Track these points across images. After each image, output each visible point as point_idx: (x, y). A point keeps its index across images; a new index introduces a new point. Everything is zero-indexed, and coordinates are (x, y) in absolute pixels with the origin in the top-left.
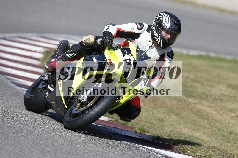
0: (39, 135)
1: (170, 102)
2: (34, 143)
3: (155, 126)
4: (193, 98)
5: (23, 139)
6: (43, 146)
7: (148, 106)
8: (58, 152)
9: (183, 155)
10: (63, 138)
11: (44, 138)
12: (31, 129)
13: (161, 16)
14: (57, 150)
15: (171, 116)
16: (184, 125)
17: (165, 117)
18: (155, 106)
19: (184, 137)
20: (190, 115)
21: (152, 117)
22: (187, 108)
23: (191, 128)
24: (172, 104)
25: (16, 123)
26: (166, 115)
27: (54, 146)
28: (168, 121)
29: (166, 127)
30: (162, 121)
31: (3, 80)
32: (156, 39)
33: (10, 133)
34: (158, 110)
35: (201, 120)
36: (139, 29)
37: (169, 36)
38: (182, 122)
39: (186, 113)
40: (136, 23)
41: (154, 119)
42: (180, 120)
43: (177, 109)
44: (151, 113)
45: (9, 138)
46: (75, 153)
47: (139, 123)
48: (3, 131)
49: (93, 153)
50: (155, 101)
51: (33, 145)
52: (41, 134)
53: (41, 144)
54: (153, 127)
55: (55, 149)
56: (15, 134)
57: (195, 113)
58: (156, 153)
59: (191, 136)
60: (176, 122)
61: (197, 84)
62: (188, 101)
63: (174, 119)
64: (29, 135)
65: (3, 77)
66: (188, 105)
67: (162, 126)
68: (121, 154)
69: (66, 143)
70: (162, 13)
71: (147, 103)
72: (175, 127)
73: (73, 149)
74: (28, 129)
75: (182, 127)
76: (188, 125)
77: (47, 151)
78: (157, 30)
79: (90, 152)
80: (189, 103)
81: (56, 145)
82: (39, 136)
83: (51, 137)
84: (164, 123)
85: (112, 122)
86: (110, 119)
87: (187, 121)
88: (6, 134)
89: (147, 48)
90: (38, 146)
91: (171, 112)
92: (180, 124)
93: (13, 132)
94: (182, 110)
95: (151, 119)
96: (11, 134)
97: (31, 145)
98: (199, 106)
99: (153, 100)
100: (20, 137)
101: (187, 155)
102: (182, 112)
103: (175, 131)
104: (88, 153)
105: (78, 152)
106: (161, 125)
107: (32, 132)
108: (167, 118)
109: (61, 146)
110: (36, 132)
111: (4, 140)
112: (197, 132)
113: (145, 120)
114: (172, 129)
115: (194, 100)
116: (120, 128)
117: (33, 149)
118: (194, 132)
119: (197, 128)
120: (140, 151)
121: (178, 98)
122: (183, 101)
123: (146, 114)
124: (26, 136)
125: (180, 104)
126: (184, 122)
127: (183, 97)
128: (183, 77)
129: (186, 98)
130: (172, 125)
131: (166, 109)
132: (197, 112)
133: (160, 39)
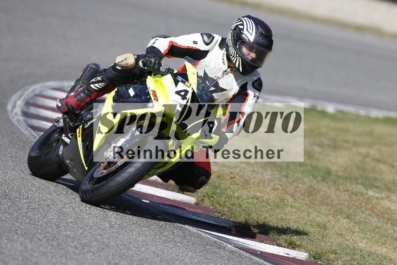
0: (118, 250)
1: (338, 196)
3: (313, 237)
4: (377, 190)
5: (91, 257)
7: (301, 203)
10: (158, 256)
11: (127, 256)
12: (106, 240)
13: (242, 23)
15: (339, 220)
16: (361, 235)
17: (329, 221)
18: (313, 204)
19: (361, 255)
20: (371, 218)
21: (308, 221)
22: (365, 206)
23: (373, 239)
24: (341, 199)
25: (81, 231)
26: (331, 217)
28: (334, 227)
29: (330, 238)
30: (325, 227)
32: (232, 59)
33: (69, 247)
35: (389, 226)
36: (207, 44)
37: (253, 55)
38: (357, 229)
39: (363, 215)
40: (202, 34)
41: (310, 225)
42: (353, 226)
43: (349, 207)
44: (306, 214)
45: (68, 256)
48: (58, 244)
50: (312, 195)
52: (121, 250)
56: (77, 249)
57: (379, 214)
59: (372, 254)
60: (347, 229)
61: (382, 167)
62: (367, 194)
63: (345, 225)
64: (101, 251)
66: (368, 200)
67: (323, 237)
70: (243, 17)
71: (299, 198)
72: (345, 239)
74: (99, 240)
75: (357, 239)
76: (366, 234)
78: (235, 44)
82: (118, 252)
83: (138, 255)
84: (327, 232)
87: (366, 228)
88: (64, 249)
89: (220, 74)
91: (338, 213)
92: (354, 233)
93: (75, 246)
94: (358, 210)
95: (306, 224)
96: (72, 249)
98: (386, 203)
99: (309, 192)
100: (87, 255)
102: (358, 213)
103: (345, 245)
106: (321, 234)
107: (107, 246)
108: (333, 222)
110: (113, 246)
111: (59, 259)
112: (383, 246)
114: (340, 242)
115: (378, 193)
118: (377, 246)
119: (383, 240)
121: (350, 189)
122: (359, 194)
123: (297, 216)
124: (97, 252)
125: (354, 199)
126: (360, 230)
127: (360, 188)
128: (359, 154)
129: (363, 190)
130: (341, 234)
131: (331, 207)
132: (382, 213)
133: (238, 60)
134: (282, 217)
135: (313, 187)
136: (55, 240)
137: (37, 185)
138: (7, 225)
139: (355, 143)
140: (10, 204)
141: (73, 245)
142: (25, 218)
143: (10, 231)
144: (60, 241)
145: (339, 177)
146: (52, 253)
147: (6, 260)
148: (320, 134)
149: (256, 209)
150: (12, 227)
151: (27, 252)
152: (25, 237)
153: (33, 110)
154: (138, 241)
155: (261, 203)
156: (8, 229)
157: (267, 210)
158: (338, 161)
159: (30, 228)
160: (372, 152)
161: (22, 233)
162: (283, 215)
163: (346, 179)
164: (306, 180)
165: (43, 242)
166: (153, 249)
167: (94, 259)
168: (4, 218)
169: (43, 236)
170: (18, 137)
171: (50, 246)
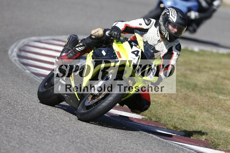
0: (75, 133)
1: (201, 99)
2: (70, 141)
3: (187, 123)
4: (224, 95)
6: (78, 144)
7: (180, 104)
8: (93, 150)
9: (214, 150)
10: (98, 136)
11: (80, 137)
12: (67, 128)
13: (168, 11)
14: (92, 148)
15: (202, 113)
16: (215, 121)
17: (197, 114)
18: (187, 104)
19: (216, 133)
20: (221, 111)
21: (184, 114)
22: (218, 105)
23: (223, 123)
24: (203, 101)
25: (53, 123)
26: (198, 112)
27: (89, 144)
28: (200, 117)
29: (198, 123)
30: (194, 117)
31: (39, 81)
32: (163, 33)
33: (46, 132)
34: (190, 108)
36: (147, 25)
37: (176, 30)
38: (213, 118)
39: (217, 110)
40: (144, 19)
41: (186, 116)
42: (211, 116)
43: (208, 106)
44: (183, 110)
45: (46, 137)
46: (110, 150)
47: (171, 120)
48: (40, 131)
49: (128, 150)
50: (187, 99)
51: (69, 144)
52: (76, 133)
53: (77, 142)
54: (185, 124)
55: (91, 147)
56: (51, 133)
57: (226, 109)
58: (189, 149)
59: (222, 132)
60: (207, 118)
62: (218, 98)
63: (206, 116)
64: (65, 134)
65: (38, 78)
66: (219, 101)
67: (193, 123)
68: (155, 151)
69: (101, 141)
70: (169, 7)
71: (179, 101)
72: (206, 124)
73: (108, 147)
74: (64, 128)
75: (213, 123)
76: (218, 121)
77: (83, 149)
78: (164, 24)
79: (125, 149)
80: (219, 100)
81: (91, 143)
82: (74, 134)
83: (86, 136)
84: (196, 120)
85: (145, 120)
86: (144, 117)
87: (218, 118)
88: (43, 133)
89: (156, 42)
90: (74, 145)
91: (202, 109)
92: (211, 120)
93: (50, 132)
94: (214, 107)
95: (183, 116)
96: (48, 134)
97: (67, 144)
99: (184, 97)
100: (57, 136)
101: (219, 150)
102: (213, 109)
103: (206, 127)
104: (122, 150)
105: (113, 150)
106: (192, 121)
107: (68, 131)
108: (199, 114)
109: (96, 144)
110: (72, 131)
111: (41, 139)
112: (229, 127)
113: (178, 117)
114: (204, 125)
115: (225, 97)
116: (153, 125)
117: (69, 147)
118: (224, 128)
119: (228, 124)
120: (173, 147)
121: (209, 95)
122: (214, 98)
123: (178, 111)
124: (62, 135)
125: (211, 101)
126: (215, 118)
127: (214, 94)
128: (213, 75)
129: (216, 95)
130: (204, 121)
131: (197, 106)
132: (228, 108)
133: (166, 33)
134: (169, 112)
135: (187, 94)
136: (38, 128)
137: (27, 97)
138: (10, 120)
139: (211, 69)
140: (11, 108)
141: (48, 131)
142: (20, 116)
143: (12, 124)
144: (41, 129)
145: (202, 88)
146: (36, 136)
147: (10, 140)
148: (190, 64)
149: (154, 108)
150: (13, 122)
151: (22, 136)
152: (21, 127)
153: (23, 54)
154: (86, 128)
155: (157, 104)
156: (10, 122)
157: (161, 109)
158: (201, 79)
159: (23, 121)
160: (221, 73)
161: (18, 125)
162: (170, 111)
163: (206, 89)
164: (183, 90)
165: (31, 130)
166: (95, 132)
167: (61, 139)
168: (8, 116)
169: (31, 126)
170: (15, 70)
171: (35, 132)
